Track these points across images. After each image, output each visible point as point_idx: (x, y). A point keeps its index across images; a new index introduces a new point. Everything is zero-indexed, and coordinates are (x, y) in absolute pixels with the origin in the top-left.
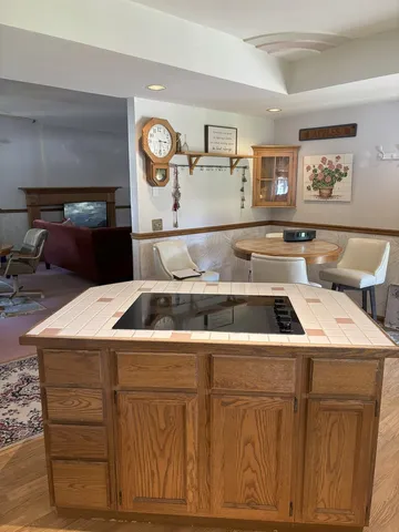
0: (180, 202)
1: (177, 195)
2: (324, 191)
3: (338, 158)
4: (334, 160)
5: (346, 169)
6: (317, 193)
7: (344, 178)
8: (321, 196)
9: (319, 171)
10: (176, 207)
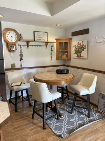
0: (23, 58)
1: (21, 55)
2: (79, 55)
3: (83, 42)
4: (81, 43)
5: (85, 46)
6: (76, 55)
7: (84, 50)
8: (78, 56)
9: (77, 47)
10: (21, 59)
